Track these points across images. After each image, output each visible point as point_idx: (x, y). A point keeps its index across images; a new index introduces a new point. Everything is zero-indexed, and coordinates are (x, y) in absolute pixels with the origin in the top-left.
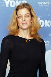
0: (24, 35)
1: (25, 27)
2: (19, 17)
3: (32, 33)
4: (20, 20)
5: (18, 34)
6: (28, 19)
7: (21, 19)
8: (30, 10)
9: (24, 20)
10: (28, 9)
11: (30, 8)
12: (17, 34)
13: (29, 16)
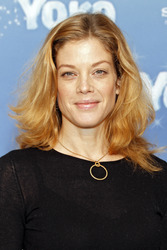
0: (83, 145)
1: (89, 117)
2: (63, 75)
3: (117, 140)
4: (68, 87)
5: (56, 141)
6: (103, 85)
7: (75, 82)
8: (113, 46)
9: (84, 89)
10: (104, 41)
11: (114, 39)
12: (50, 143)
13: (106, 73)
